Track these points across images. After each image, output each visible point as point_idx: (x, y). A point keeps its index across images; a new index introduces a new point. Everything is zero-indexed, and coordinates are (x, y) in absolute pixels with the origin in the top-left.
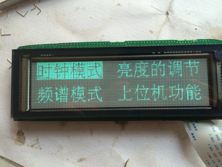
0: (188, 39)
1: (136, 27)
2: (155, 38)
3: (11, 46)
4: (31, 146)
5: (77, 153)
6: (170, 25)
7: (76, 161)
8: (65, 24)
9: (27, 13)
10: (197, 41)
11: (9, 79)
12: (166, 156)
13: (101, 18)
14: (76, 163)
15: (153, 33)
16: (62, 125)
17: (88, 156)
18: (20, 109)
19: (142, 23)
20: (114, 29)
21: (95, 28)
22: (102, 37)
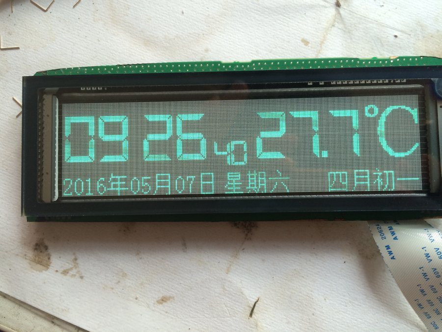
0: (379, 57)
1: (275, 31)
2: (313, 55)
3: (19, 72)
4: (62, 273)
5: (154, 287)
6: (344, 29)
7: (153, 302)
8: (130, 27)
9: (53, 5)
10: (398, 60)
11: (16, 137)
12: (333, 292)
13: (203, 14)
14: (154, 307)
15: (309, 45)
16: (124, 231)
17: (177, 292)
18: (39, 197)
19: (287, 25)
20: (230, 37)
21: (190, 34)
22: (205, 53)
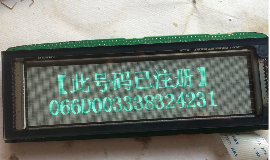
0: (221, 33)
1: (156, 19)
2: (180, 33)
6: (199, 17)
8: (66, 18)
9: (16, 5)
10: (233, 35)
13: (112, 9)
15: (178, 27)
16: (67, 146)
19: (164, 15)
20: (129, 23)
21: (104, 21)
22: (114, 33)
